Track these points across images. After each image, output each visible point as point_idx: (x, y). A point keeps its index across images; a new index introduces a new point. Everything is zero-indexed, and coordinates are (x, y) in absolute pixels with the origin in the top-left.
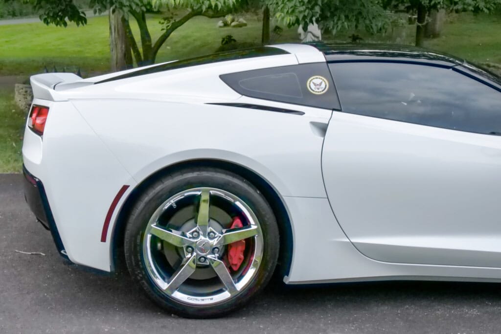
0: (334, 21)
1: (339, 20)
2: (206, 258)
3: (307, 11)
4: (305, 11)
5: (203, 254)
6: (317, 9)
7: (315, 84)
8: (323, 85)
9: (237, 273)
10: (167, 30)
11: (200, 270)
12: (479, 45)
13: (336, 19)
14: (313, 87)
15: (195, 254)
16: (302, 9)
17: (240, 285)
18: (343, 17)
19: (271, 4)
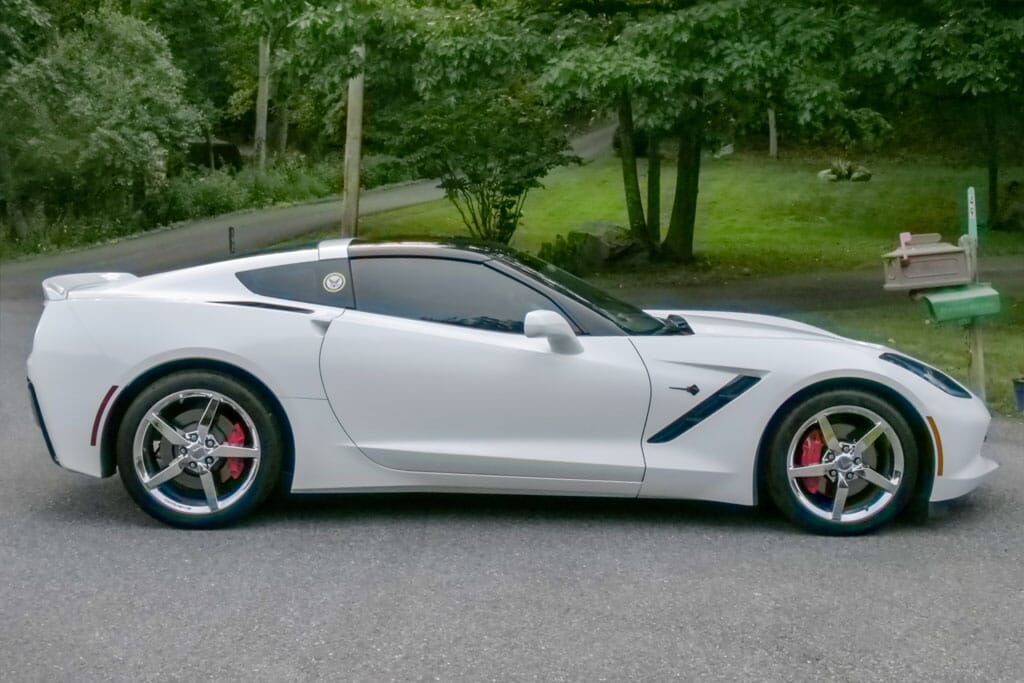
2: (196, 465)
5: (194, 459)
7: (331, 281)
8: (340, 283)
9: (225, 489)
11: (186, 475)
14: (328, 283)
15: (187, 456)
17: (223, 505)
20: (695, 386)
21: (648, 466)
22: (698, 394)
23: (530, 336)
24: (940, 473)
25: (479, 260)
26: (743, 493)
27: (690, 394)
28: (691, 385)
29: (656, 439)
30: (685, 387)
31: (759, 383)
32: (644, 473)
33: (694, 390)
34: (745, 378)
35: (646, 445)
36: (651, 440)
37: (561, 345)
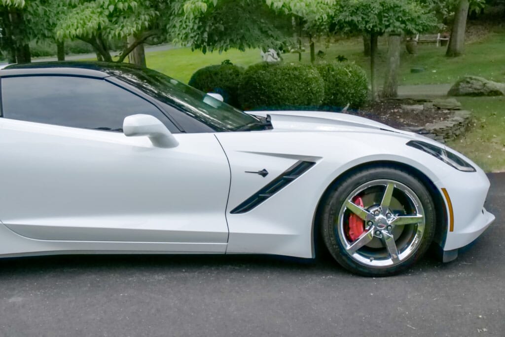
0: (220, 45)
1: (225, 43)
3: (197, 36)
4: (195, 36)
6: (206, 35)
10: (120, 57)
12: (491, 61)
13: (222, 42)
16: (192, 35)
18: (228, 41)
19: (173, 32)
20: (264, 170)
21: (230, 232)
22: (267, 176)
23: (128, 135)
24: (452, 230)
25: (102, 77)
26: (303, 249)
27: (261, 176)
28: (261, 170)
29: (236, 211)
30: (257, 171)
31: (314, 166)
32: (228, 236)
33: (264, 173)
34: (304, 162)
35: (229, 216)
36: (232, 212)
37: (159, 140)
